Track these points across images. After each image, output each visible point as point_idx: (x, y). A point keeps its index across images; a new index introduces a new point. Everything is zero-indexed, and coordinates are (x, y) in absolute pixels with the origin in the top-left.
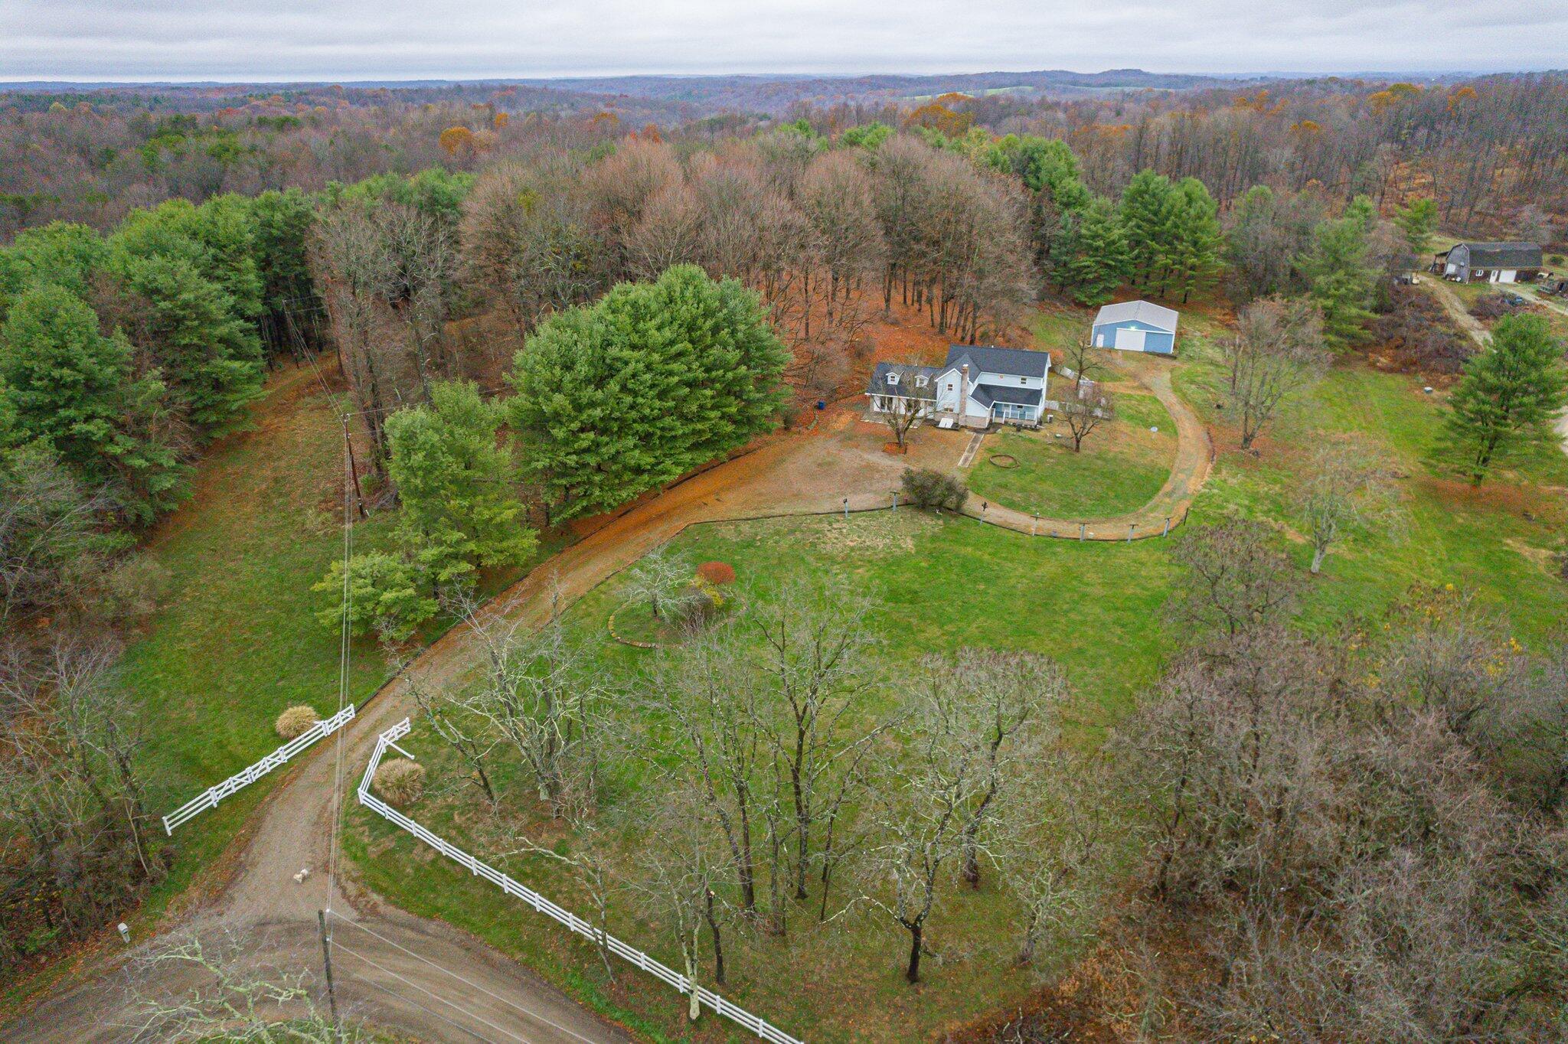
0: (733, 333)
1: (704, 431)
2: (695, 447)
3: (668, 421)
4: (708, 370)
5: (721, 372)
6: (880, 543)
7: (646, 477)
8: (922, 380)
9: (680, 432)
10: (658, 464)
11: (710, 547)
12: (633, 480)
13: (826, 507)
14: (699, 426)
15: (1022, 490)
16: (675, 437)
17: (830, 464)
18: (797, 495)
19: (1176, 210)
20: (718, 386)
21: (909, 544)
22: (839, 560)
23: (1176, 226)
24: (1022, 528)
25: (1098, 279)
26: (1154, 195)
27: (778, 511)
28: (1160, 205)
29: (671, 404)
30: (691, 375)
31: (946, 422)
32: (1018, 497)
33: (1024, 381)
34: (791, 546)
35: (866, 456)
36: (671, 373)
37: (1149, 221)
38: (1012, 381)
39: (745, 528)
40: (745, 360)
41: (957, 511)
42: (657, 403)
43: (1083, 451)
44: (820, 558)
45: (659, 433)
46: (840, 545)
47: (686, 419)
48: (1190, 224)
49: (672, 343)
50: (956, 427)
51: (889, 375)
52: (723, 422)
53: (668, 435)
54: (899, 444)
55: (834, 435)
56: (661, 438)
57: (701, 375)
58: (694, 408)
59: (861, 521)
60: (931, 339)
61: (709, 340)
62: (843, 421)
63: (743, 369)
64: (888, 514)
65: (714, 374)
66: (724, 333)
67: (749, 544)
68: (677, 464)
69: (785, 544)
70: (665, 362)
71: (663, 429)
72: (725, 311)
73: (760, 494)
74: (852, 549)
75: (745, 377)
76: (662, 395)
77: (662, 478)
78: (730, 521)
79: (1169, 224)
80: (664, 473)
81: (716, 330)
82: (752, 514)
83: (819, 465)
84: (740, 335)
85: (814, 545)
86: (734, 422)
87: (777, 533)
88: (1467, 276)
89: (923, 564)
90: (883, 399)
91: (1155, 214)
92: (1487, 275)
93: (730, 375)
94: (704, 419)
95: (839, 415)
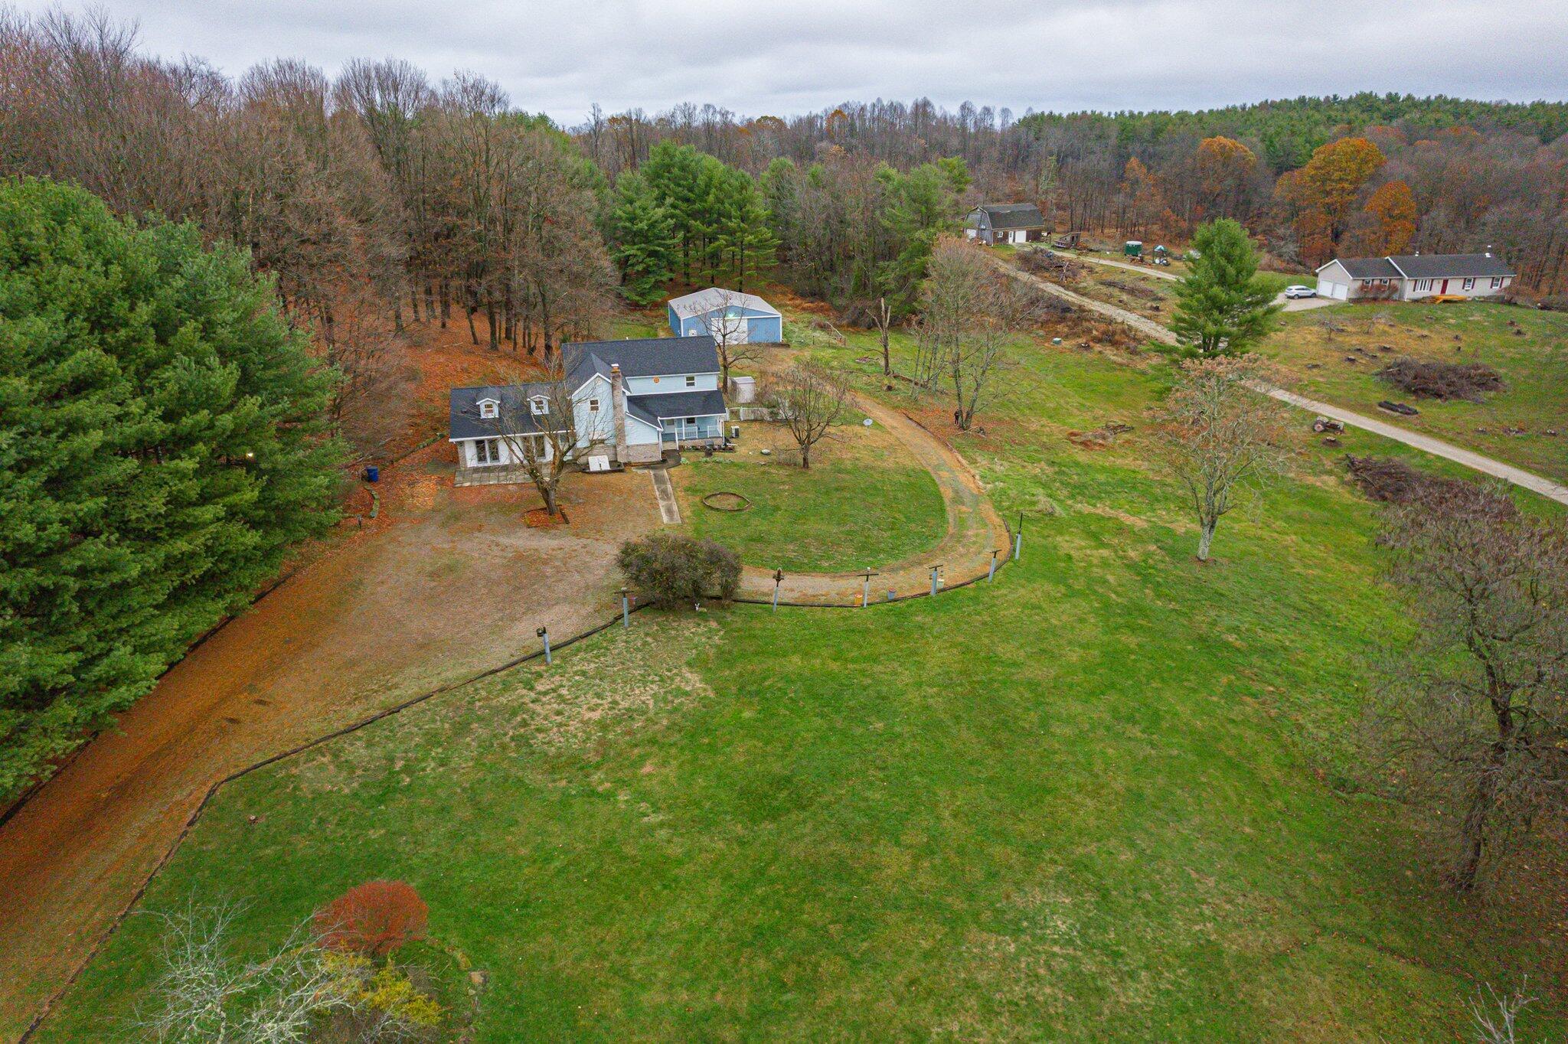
0: (207, 331)
1: (193, 555)
2: (178, 597)
3: (93, 550)
4: (168, 416)
5: (204, 415)
6: (646, 696)
7: (66, 709)
8: (539, 404)
9: (135, 571)
10: (89, 663)
11: (295, 828)
12: (23, 728)
13: (499, 653)
14: (182, 546)
15: (789, 538)
16: (124, 585)
17: (451, 569)
18: (426, 646)
19: (715, 182)
20: (200, 447)
21: (694, 681)
22: (595, 759)
23: (719, 200)
24: (834, 598)
25: (647, 271)
26: (683, 169)
27: (408, 689)
28: (695, 179)
29: (91, 505)
30: (130, 429)
31: (599, 462)
32: (791, 551)
33: (690, 382)
34: (478, 761)
35: (504, 541)
36: (74, 427)
37: (687, 200)
38: (674, 385)
39: (356, 750)
40: (247, 385)
41: (727, 598)
42: (52, 508)
43: (815, 466)
44: (553, 766)
45: (73, 584)
46: (573, 726)
47: (141, 536)
48: (736, 196)
49: (58, 353)
50: (617, 467)
51: (482, 403)
52: (234, 528)
53: (101, 583)
54: (549, 510)
55: (424, 518)
56: (80, 596)
57: (160, 429)
58: (157, 503)
59: (582, 663)
60: (486, 358)
61: (152, 349)
62: (425, 492)
63: (251, 405)
64: (620, 634)
65: (187, 421)
66: (189, 330)
67: (387, 791)
68: (144, 649)
69: (464, 759)
70: (54, 398)
71: (82, 572)
72: (179, 282)
73: (352, 664)
74: (603, 726)
75: (257, 425)
76: (58, 485)
77: (112, 697)
78: (315, 746)
79: (711, 198)
80: (113, 682)
81: (164, 329)
82: (354, 714)
83: (434, 575)
84: (223, 333)
85: (522, 741)
86: (254, 525)
87: (432, 739)
88: (991, 240)
89: (747, 714)
90: (479, 444)
91: (691, 190)
92: (1006, 236)
93: (226, 420)
94: (187, 527)
95: (412, 484)
